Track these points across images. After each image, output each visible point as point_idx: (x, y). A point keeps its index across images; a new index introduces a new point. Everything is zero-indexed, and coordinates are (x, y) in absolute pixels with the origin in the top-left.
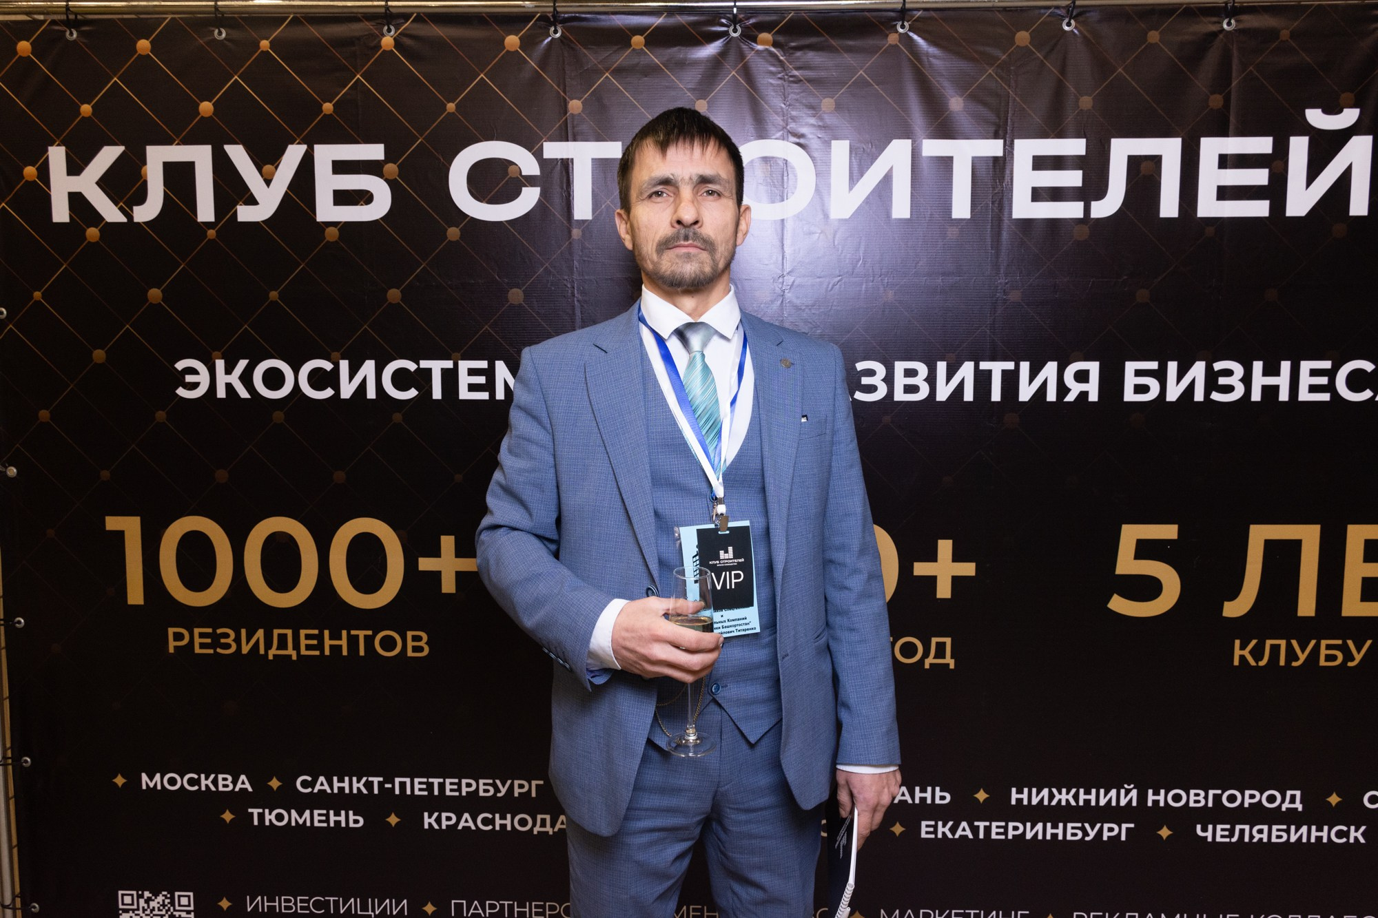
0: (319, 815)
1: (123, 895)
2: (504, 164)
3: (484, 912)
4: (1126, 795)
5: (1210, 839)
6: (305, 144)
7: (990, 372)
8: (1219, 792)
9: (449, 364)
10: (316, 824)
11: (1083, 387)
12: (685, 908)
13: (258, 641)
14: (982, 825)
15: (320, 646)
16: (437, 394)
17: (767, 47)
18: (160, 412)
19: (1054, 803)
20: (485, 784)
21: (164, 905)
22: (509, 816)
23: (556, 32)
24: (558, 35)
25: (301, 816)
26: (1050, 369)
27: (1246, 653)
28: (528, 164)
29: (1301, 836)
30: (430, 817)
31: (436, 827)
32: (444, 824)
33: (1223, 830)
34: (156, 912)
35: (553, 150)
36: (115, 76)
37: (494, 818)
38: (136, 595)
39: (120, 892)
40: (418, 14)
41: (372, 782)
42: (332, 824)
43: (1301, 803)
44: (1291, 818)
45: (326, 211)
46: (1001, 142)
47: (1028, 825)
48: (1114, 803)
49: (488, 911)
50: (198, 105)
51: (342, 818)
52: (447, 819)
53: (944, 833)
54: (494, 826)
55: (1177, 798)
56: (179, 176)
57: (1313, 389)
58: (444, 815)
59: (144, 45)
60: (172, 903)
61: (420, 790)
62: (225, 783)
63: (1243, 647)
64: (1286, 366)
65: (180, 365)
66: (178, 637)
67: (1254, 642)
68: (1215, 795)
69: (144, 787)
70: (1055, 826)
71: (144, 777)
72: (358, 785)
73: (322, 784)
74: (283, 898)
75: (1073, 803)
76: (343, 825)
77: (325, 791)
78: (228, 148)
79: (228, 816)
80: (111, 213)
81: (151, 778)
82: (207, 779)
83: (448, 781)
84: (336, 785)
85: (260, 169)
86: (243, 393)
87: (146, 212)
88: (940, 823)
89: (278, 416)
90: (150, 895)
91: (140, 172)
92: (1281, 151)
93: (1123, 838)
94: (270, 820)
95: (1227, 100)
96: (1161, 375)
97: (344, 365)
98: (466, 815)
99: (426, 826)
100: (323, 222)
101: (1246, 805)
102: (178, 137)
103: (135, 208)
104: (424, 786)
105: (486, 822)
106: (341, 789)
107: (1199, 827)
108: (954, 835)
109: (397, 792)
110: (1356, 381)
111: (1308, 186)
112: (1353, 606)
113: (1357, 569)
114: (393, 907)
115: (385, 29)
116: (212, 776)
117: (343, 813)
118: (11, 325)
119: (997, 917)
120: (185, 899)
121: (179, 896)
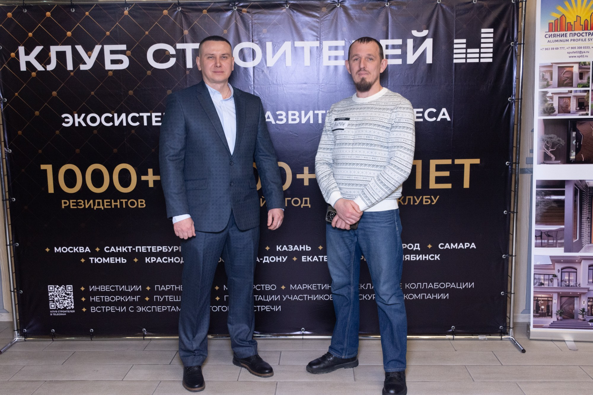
0: (112, 259)
2: (165, 51)
3: (166, 289)
6: (101, 45)
7: (318, 114)
9: (149, 114)
13: (91, 204)
14: (321, 257)
15: (111, 205)
16: (145, 124)
17: (245, 13)
18: (57, 131)
20: (165, 248)
21: (63, 290)
22: (172, 258)
23: (179, 9)
24: (180, 10)
25: (106, 259)
28: (172, 51)
29: (420, 258)
30: (147, 259)
31: (150, 262)
32: (152, 261)
34: (60, 292)
35: (179, 46)
36: (39, 23)
37: (168, 259)
38: (51, 190)
39: (49, 286)
40: (136, 4)
41: (129, 248)
42: (116, 262)
43: (419, 248)
44: (417, 252)
45: (109, 66)
49: (167, 289)
50: (66, 33)
51: (119, 260)
52: (153, 259)
53: (309, 260)
54: (168, 261)
56: (61, 56)
57: (418, 118)
58: (152, 258)
59: (48, 14)
60: (66, 289)
61: (144, 250)
62: (82, 250)
65: (63, 116)
69: (56, 252)
71: (56, 248)
72: (124, 249)
73: (113, 249)
74: (101, 286)
76: (120, 262)
77: (114, 251)
78: (77, 47)
79: (83, 260)
80: (39, 67)
81: (58, 249)
82: (76, 248)
83: (153, 247)
84: (117, 249)
85: (87, 53)
86: (84, 125)
87: (51, 67)
88: (308, 257)
89: (95, 132)
91: (48, 55)
92: (405, 43)
94: (96, 261)
95: (388, 28)
97: (116, 115)
98: (159, 258)
99: (146, 262)
100: (107, 70)
102: (60, 43)
103: (47, 66)
104: (145, 249)
105: (165, 260)
106: (119, 251)
108: (312, 260)
109: (137, 251)
110: (431, 115)
111: (413, 54)
112: (433, 185)
113: (433, 174)
114: (137, 288)
115: (125, 8)
116: (77, 248)
117: (120, 258)
118: (8, 104)
119: (327, 286)
120: (70, 288)
121: (68, 287)
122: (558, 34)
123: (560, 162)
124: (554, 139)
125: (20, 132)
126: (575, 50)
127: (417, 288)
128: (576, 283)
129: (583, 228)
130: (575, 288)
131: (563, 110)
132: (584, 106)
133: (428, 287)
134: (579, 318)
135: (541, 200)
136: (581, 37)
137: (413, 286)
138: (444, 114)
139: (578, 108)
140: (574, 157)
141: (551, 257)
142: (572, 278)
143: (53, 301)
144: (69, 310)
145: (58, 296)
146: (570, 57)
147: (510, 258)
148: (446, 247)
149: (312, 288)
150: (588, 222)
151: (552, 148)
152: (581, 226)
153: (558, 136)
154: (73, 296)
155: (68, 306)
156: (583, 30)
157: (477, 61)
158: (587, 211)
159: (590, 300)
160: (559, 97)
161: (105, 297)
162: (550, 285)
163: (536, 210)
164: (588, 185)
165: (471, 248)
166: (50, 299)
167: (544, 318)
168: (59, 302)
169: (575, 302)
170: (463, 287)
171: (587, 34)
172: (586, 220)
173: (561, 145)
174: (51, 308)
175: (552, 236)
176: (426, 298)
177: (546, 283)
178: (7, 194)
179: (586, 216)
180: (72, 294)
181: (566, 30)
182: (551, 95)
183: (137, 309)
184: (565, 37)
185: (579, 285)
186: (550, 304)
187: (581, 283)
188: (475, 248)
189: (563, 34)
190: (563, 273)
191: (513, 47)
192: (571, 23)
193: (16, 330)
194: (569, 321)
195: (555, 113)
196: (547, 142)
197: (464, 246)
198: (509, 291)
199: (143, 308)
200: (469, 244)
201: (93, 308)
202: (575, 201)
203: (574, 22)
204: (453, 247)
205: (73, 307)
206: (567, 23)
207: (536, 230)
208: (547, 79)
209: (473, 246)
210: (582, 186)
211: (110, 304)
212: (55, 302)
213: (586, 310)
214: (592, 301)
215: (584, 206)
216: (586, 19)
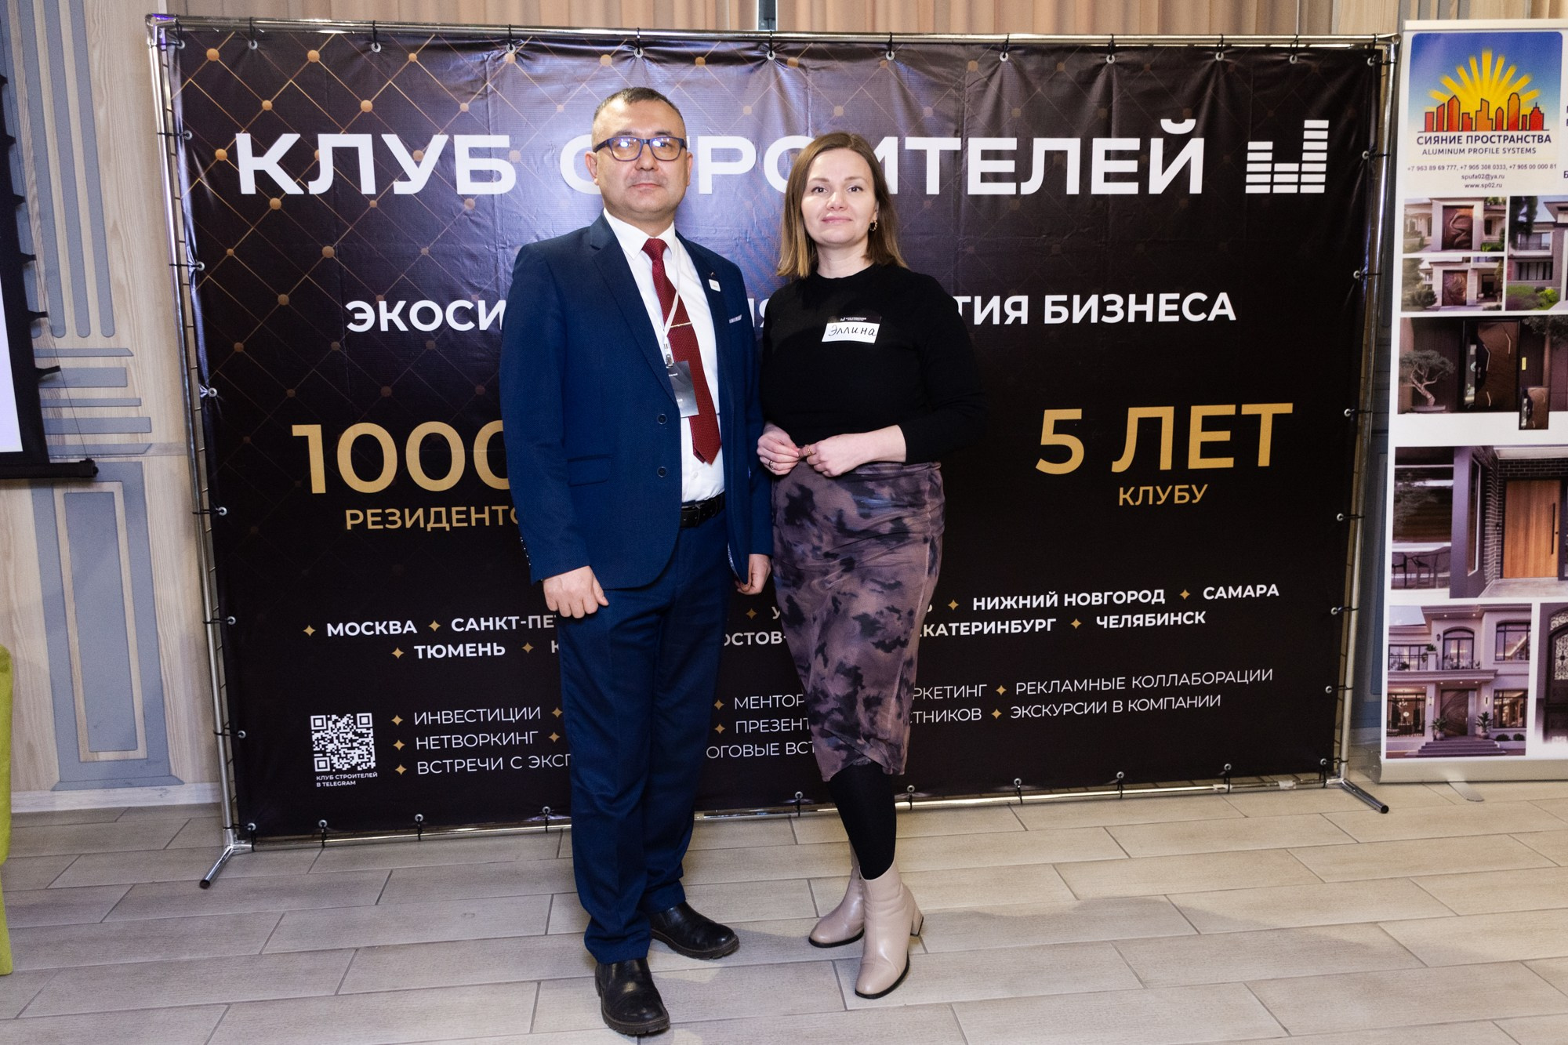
0: (471, 647)
1: (314, 719)
4: (1050, 599)
5: (1105, 627)
6: (446, 134)
8: (1111, 593)
10: (468, 655)
11: (1017, 314)
12: (747, 699)
13: (418, 519)
14: (954, 625)
15: (468, 519)
17: (794, 68)
18: (335, 343)
19: (1002, 607)
21: (348, 725)
23: (639, 53)
24: (641, 54)
25: (456, 650)
26: (995, 301)
29: (1164, 621)
33: (1114, 619)
34: (342, 730)
36: (291, 78)
38: (319, 486)
39: (312, 717)
40: (534, 36)
41: (511, 620)
42: (480, 654)
43: (1164, 598)
44: (1158, 609)
46: (959, 140)
47: (985, 623)
48: (1042, 605)
50: (360, 103)
51: (488, 649)
53: (928, 633)
55: (1084, 599)
56: (346, 159)
57: (1168, 313)
59: (314, 55)
60: (355, 723)
61: (548, 624)
62: (395, 627)
63: (1125, 493)
64: (1150, 297)
65: (350, 306)
66: (354, 517)
67: (1132, 489)
68: (1108, 596)
69: (330, 635)
70: (1003, 624)
71: (330, 627)
72: (500, 623)
73: (472, 623)
74: (443, 712)
75: (1015, 607)
76: (489, 654)
77: (474, 629)
78: (385, 137)
79: (398, 653)
80: (290, 187)
81: (335, 629)
82: (380, 625)
84: (483, 624)
85: (411, 153)
86: (402, 327)
89: (431, 344)
90: (337, 718)
91: (313, 154)
92: (1146, 148)
93: (1049, 629)
94: (432, 654)
95: (1110, 111)
96: (1069, 305)
97: (482, 304)
100: (463, 195)
101: (1129, 602)
102: (344, 127)
103: (310, 183)
104: (551, 621)
106: (487, 627)
107: (1098, 618)
108: (935, 633)
109: (530, 626)
110: (1196, 307)
111: (1163, 173)
112: (1196, 462)
113: (1197, 436)
114: (528, 713)
115: (508, 46)
116: (385, 623)
117: (489, 645)
118: (208, 276)
119: (965, 691)
120: (366, 719)
121: (360, 717)
123: (1444, 408)
124: (1433, 361)
125: (239, 346)
126: (1476, 172)
127: (1155, 686)
128: (1473, 662)
129: (1488, 547)
130: (1471, 672)
131: (1452, 299)
132: (1492, 290)
133: (1179, 682)
134: (1477, 733)
135: (1406, 490)
136: (1489, 145)
137: (1148, 682)
138: (1223, 306)
139: (1482, 295)
140: (1472, 398)
141: (1424, 608)
142: (1464, 651)
143: (324, 753)
144: (364, 771)
145: (336, 741)
146: (1467, 186)
147: (1346, 614)
148: (1218, 595)
149: (933, 696)
150: (1498, 534)
151: (1429, 379)
152: (1484, 543)
153: (1442, 354)
154: (372, 739)
155: (362, 763)
156: (1492, 130)
157: (1293, 189)
158: (1495, 511)
159: (1499, 695)
160: (1445, 272)
161: (453, 737)
162: (1421, 667)
163: (1395, 510)
164: (1498, 456)
165: (1268, 595)
166: (316, 749)
167: (1408, 736)
168: (338, 754)
169: (1470, 700)
170: (1251, 680)
171: (1502, 138)
172: (1494, 530)
173: (1448, 372)
174: (317, 770)
175: (1426, 566)
176: (1175, 705)
177: (1414, 663)
178: (205, 496)
179: (1493, 522)
180: (372, 735)
181: (1460, 129)
182: (1429, 267)
183: (530, 762)
184: (1458, 143)
185: (1478, 664)
186: (1421, 707)
187: (1482, 660)
188: (1277, 594)
189: (1454, 137)
190: (1447, 642)
191: (1366, 160)
192: (1469, 114)
193: (229, 826)
194: (1457, 741)
195: (1436, 305)
196: (1420, 367)
197: (1255, 593)
198: (1341, 683)
199: (545, 759)
200: (1265, 587)
201: (421, 765)
202: (1472, 490)
203: (1477, 112)
204: (1232, 595)
205: (373, 765)
206: (1463, 114)
207: (1394, 553)
208: (1420, 233)
209: (1273, 590)
210: (1487, 459)
211: (464, 753)
212: (328, 755)
213: (1491, 717)
214: (1502, 698)
215: (1489, 501)
216: (1499, 108)
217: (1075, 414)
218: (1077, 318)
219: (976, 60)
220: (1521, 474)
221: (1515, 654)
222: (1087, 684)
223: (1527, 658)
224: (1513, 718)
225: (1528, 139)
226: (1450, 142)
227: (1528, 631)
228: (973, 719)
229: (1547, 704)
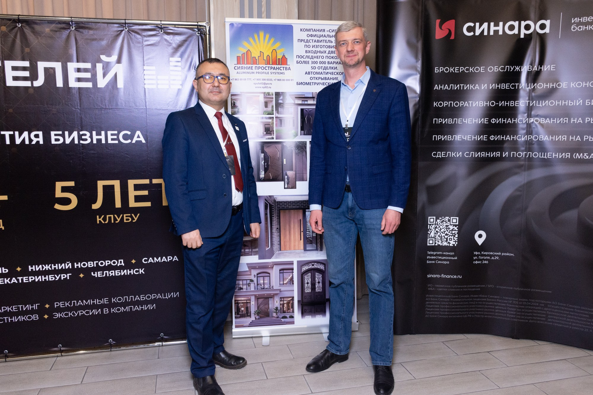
4: (68, 265)
5: (96, 276)
7: (5, 135)
8: (98, 262)
11: (37, 139)
14: (20, 278)
19: (44, 269)
26: (26, 134)
27: (101, 219)
29: (125, 273)
33: (100, 273)
43: (123, 263)
44: (121, 268)
47: (36, 277)
48: (64, 268)
53: (7, 282)
55: (84, 265)
57: (112, 139)
63: (100, 218)
64: (103, 133)
67: (103, 216)
68: (96, 263)
70: (45, 277)
75: (50, 269)
88: (5, 279)
92: (94, 68)
93: (68, 278)
96: (63, 136)
101: (107, 265)
107: (92, 273)
108: (10, 282)
110: (125, 137)
111: (104, 78)
112: (132, 204)
113: (132, 193)
119: (29, 307)
122: (245, 67)
126: (260, 82)
127: (123, 301)
128: (270, 286)
129: (274, 238)
130: (269, 290)
132: (269, 131)
133: (134, 299)
134: (273, 315)
136: (264, 70)
137: (120, 300)
138: (138, 137)
139: (265, 133)
140: (263, 176)
141: (247, 264)
142: (266, 281)
146: (256, 87)
148: (149, 261)
149: (13, 310)
150: (278, 232)
152: (272, 236)
156: (266, 64)
157: (167, 87)
158: (276, 223)
159: (282, 299)
162: (248, 289)
164: (276, 200)
165: (173, 260)
167: (244, 318)
169: (270, 302)
170: (169, 297)
171: (270, 68)
172: (276, 231)
175: (248, 246)
176: (134, 310)
177: (245, 287)
179: (275, 227)
181: (252, 64)
184: (251, 69)
185: (273, 287)
186: (249, 306)
187: (274, 285)
188: (178, 260)
189: (250, 67)
190: (258, 278)
192: (255, 57)
194: (265, 319)
197: (167, 260)
200: (171, 258)
202: (266, 214)
204: (156, 261)
206: (253, 57)
208: (237, 106)
209: (175, 258)
210: (271, 201)
213: (279, 309)
214: (284, 301)
215: (274, 218)
216: (268, 55)
217: (72, 184)
218: (68, 141)
219: (5, 26)
220: (286, 207)
221: (288, 282)
222: (90, 302)
223: (293, 284)
224: (289, 309)
225: (281, 68)
226: (248, 69)
227: (293, 272)
228: (34, 319)
229: (302, 302)
